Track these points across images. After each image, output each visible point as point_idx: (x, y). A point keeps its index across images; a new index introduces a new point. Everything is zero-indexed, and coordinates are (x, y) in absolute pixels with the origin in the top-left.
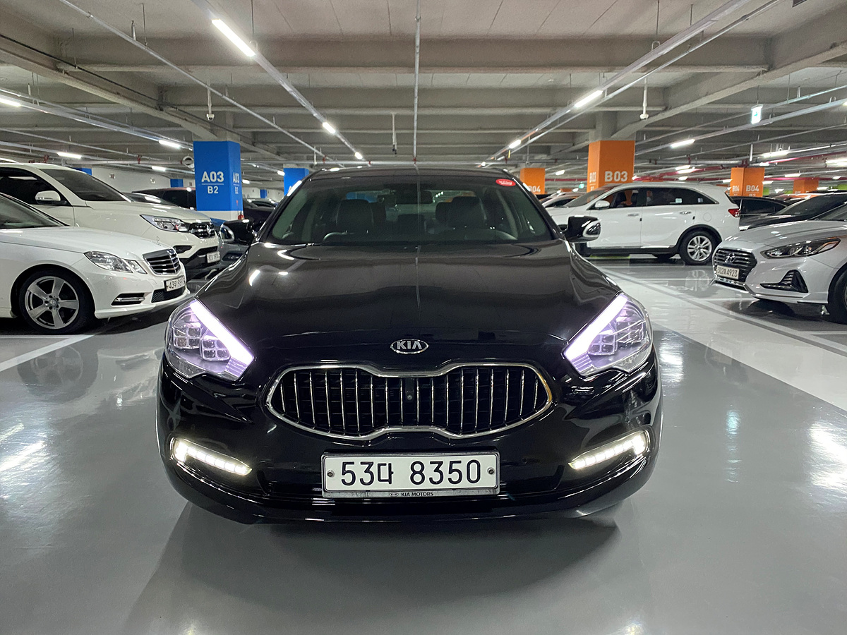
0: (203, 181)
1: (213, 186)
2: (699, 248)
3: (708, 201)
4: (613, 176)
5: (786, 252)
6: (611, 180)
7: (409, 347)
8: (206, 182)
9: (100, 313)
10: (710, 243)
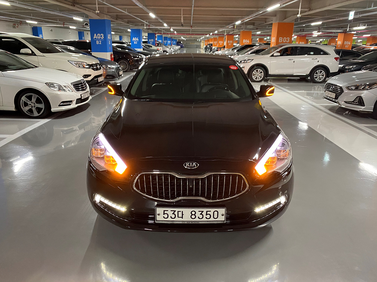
0: (94, 38)
1: (99, 41)
2: (320, 75)
3: (325, 53)
4: (283, 40)
5: (357, 88)
6: (282, 41)
7: (191, 166)
8: (95, 38)
9: (53, 110)
10: (324, 73)
